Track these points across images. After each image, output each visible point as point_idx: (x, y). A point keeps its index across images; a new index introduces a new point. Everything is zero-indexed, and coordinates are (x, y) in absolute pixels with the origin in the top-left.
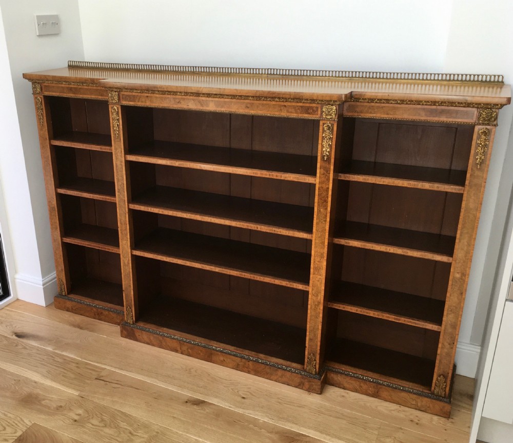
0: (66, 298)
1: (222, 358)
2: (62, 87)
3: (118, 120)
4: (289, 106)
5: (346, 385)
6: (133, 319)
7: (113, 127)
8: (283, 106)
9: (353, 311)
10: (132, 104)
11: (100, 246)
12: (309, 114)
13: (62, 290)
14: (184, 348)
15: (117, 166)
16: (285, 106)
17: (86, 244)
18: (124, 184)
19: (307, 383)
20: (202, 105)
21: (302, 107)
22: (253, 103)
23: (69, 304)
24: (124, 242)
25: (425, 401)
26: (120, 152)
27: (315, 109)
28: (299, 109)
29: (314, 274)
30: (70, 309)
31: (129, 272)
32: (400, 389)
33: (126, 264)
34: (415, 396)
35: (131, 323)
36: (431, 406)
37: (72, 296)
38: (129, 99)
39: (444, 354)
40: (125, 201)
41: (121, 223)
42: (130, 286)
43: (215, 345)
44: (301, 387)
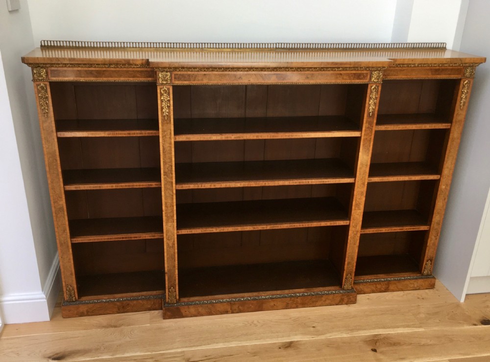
0: (78, 302)
1: (272, 304)
2: (78, 70)
3: (169, 101)
4: (345, 74)
5: (366, 290)
6: (176, 298)
7: (162, 108)
8: (339, 74)
9: (371, 232)
10: (186, 83)
11: (123, 236)
12: (360, 79)
13: (71, 295)
14: (235, 307)
15: (164, 149)
16: (341, 74)
17: (105, 239)
18: (172, 166)
19: (346, 298)
20: (263, 79)
21: (355, 74)
22: (313, 74)
23: (83, 308)
24: (170, 224)
25: (420, 282)
26: (169, 134)
27: (365, 75)
28: (352, 76)
29: (355, 209)
30: (86, 313)
31: (174, 253)
32: (402, 279)
33: (171, 245)
34: (413, 280)
35: (175, 302)
36: (423, 284)
37: (84, 299)
38: (182, 79)
39: (431, 245)
40: (172, 183)
41: (166, 206)
42: (174, 267)
43: (264, 295)
44: (341, 303)
